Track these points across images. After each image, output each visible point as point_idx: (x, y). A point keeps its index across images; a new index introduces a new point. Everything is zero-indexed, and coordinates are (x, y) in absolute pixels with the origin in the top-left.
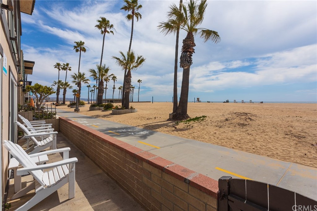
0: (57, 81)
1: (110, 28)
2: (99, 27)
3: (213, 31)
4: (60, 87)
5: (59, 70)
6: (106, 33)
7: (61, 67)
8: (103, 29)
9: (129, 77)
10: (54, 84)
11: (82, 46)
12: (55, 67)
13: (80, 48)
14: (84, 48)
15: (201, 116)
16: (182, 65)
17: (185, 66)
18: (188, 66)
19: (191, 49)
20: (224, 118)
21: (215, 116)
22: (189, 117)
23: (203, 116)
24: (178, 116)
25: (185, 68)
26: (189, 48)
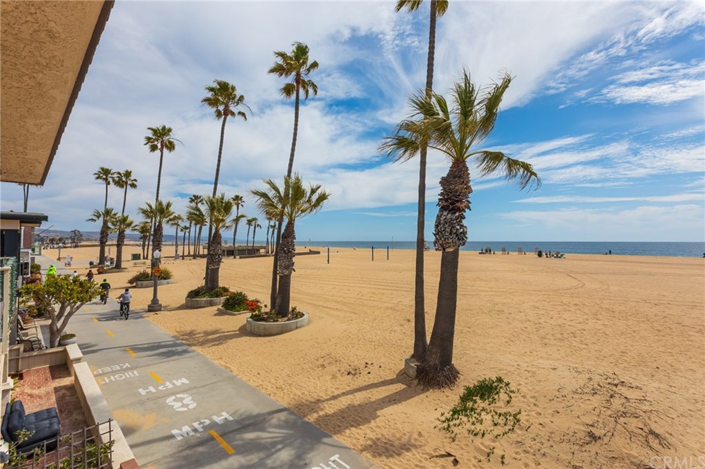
0: (102, 210)
1: (238, 103)
2: (211, 102)
3: (523, 163)
4: (110, 228)
5: (108, 183)
6: (229, 117)
7: (113, 178)
8: (221, 108)
9: (290, 240)
10: (95, 218)
11: (166, 138)
12: (97, 178)
13: (162, 142)
14: (171, 143)
15: (494, 379)
16: (441, 242)
17: (450, 246)
18: (456, 247)
19: (462, 202)
20: (578, 421)
21: (537, 388)
22: (458, 372)
23: (500, 380)
24: (432, 374)
25: (447, 250)
26: (458, 201)
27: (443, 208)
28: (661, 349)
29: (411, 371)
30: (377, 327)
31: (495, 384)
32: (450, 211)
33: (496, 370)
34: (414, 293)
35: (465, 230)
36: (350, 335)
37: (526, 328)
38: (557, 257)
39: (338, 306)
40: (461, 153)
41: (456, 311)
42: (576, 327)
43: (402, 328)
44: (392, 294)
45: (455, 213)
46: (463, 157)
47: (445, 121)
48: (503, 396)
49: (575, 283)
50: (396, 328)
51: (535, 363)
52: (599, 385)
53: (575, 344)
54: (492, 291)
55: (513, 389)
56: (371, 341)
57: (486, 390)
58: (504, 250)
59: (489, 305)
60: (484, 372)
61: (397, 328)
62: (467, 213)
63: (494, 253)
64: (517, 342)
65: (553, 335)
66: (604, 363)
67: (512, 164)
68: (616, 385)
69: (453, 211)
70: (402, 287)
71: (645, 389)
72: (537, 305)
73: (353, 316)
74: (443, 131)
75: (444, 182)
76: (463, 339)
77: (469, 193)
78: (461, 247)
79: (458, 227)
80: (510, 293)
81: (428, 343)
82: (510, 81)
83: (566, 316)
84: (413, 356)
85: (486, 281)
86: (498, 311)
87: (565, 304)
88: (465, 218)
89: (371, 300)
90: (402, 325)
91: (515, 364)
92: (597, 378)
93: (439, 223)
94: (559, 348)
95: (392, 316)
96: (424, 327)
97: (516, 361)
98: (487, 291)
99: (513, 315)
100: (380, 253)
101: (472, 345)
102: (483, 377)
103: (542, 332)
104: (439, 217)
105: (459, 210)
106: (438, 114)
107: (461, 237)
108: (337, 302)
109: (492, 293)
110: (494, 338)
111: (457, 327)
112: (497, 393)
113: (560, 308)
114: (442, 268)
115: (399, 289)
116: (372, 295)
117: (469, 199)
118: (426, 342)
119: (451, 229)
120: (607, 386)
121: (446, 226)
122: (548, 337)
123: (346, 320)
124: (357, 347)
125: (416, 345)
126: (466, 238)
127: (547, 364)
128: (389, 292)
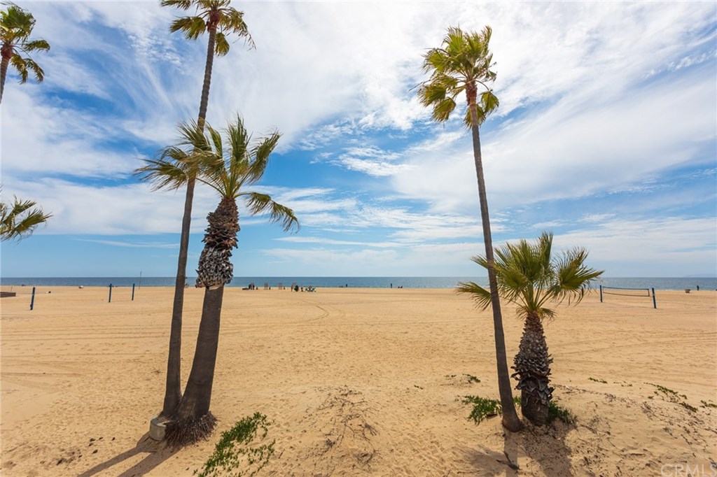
3: (285, 208)
15: (252, 416)
16: (204, 280)
17: (214, 284)
18: (221, 285)
19: (229, 240)
20: (320, 434)
21: (290, 414)
22: (215, 420)
23: (257, 416)
24: (184, 430)
25: (211, 288)
26: (225, 239)
27: (209, 245)
28: (374, 359)
29: (158, 432)
30: (112, 388)
31: (253, 421)
32: (216, 248)
33: (254, 406)
34: (169, 339)
35: (231, 267)
36: (65, 406)
37: (283, 359)
38: (310, 291)
39: (46, 369)
40: (231, 192)
41: (217, 353)
42: (321, 351)
43: (148, 382)
44: (136, 342)
45: (221, 250)
46: (232, 196)
47: (219, 158)
48: (260, 431)
49: (322, 313)
50: (140, 384)
51: (289, 391)
52: (335, 398)
53: (320, 366)
54: (254, 327)
55: (269, 420)
56: (102, 409)
57: (243, 430)
58: (266, 285)
59: (250, 341)
60: (242, 412)
61: (142, 384)
62: (234, 251)
63: (257, 289)
64: (275, 374)
65: (304, 362)
66: (340, 379)
67: (277, 208)
68: (346, 395)
69: (220, 248)
70: (150, 333)
71: (363, 392)
72: (292, 336)
73: (73, 380)
74: (215, 167)
75: (212, 218)
76: (221, 382)
77: (237, 231)
78: (225, 284)
79: (224, 265)
80: (270, 328)
81: (183, 394)
82: (278, 137)
83: (315, 343)
84: (162, 414)
85: (248, 317)
86: (259, 346)
87: (315, 333)
88: (231, 255)
89: (103, 354)
90: (148, 380)
91: (272, 396)
92: (334, 393)
93: (204, 260)
94: (309, 373)
95: (135, 370)
96: (178, 376)
97: (273, 393)
98: (249, 328)
99: (271, 349)
100: (122, 292)
101: (232, 386)
102: (241, 417)
103: (295, 361)
104: (204, 253)
105: (227, 247)
106: (210, 149)
107: (226, 275)
108: (46, 364)
109: (253, 329)
110: (254, 374)
111: (217, 370)
112: (255, 430)
113: (310, 337)
114: (204, 307)
115: (148, 335)
116: (105, 347)
117: (236, 237)
118: (180, 393)
119: (217, 267)
120: (341, 397)
121: (212, 263)
122: (300, 364)
123: (59, 387)
124: (76, 421)
125: (167, 400)
126: (232, 275)
127: (299, 389)
128: (133, 340)
